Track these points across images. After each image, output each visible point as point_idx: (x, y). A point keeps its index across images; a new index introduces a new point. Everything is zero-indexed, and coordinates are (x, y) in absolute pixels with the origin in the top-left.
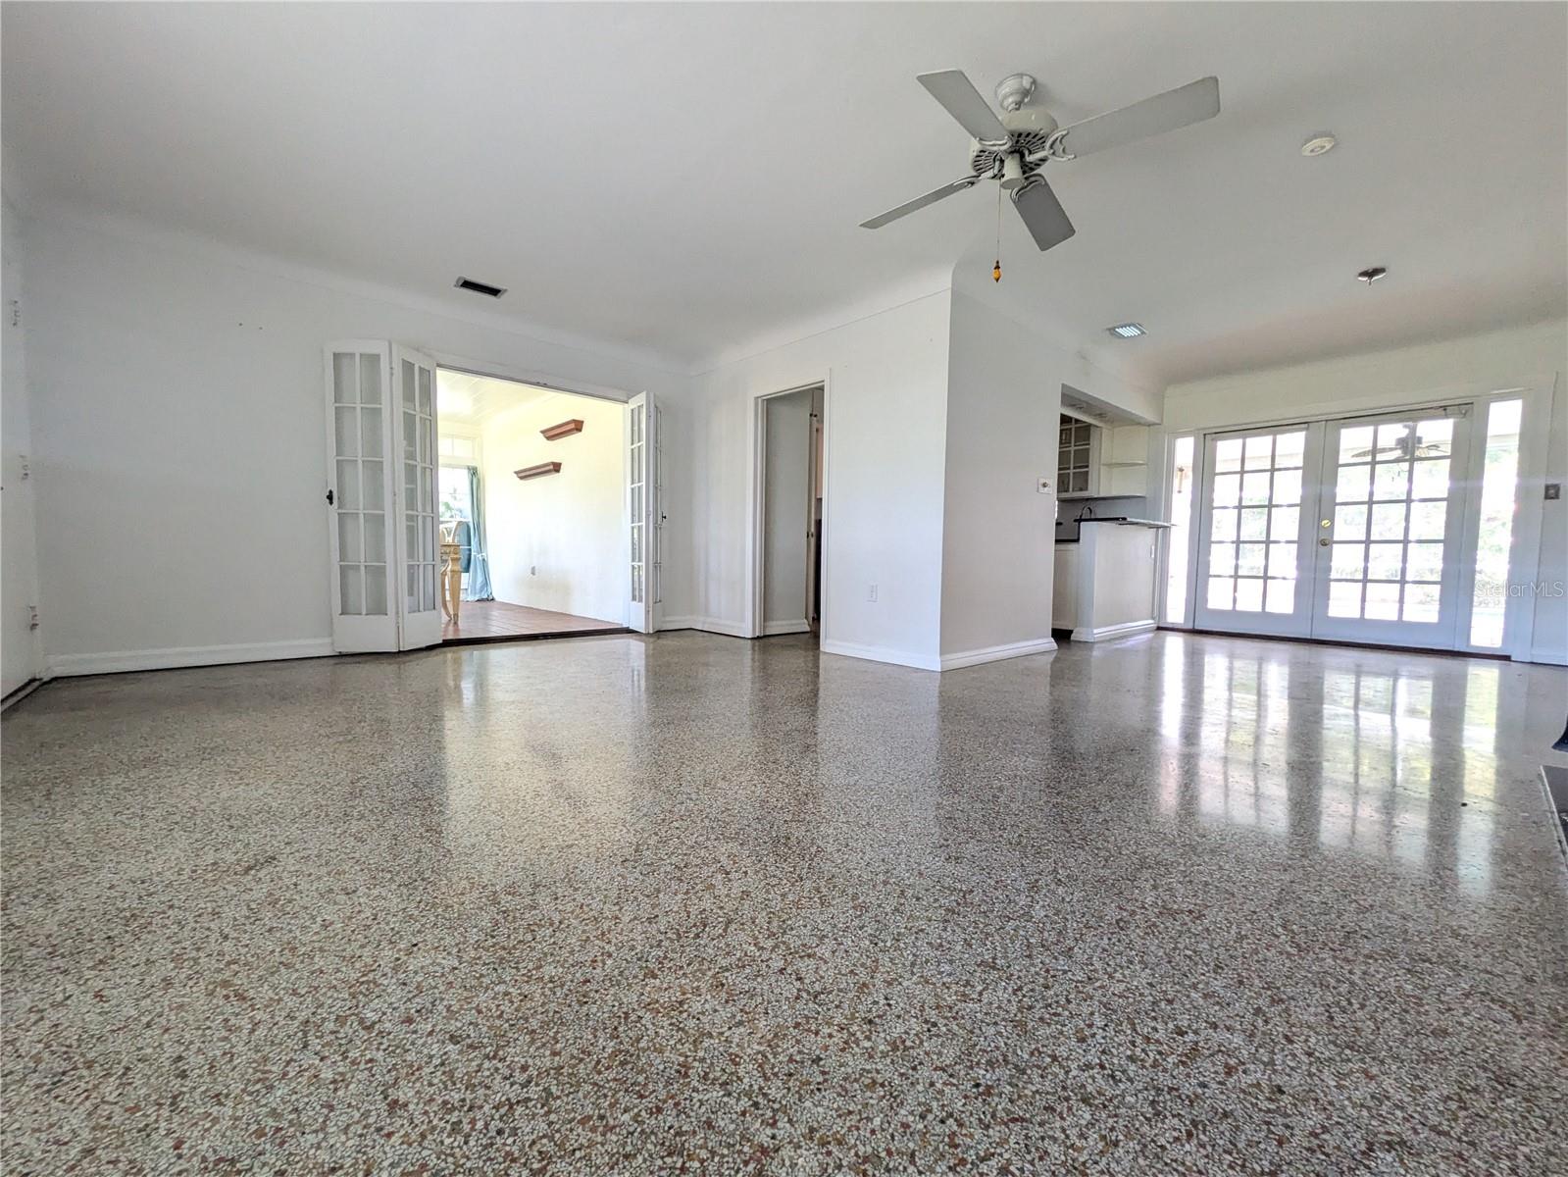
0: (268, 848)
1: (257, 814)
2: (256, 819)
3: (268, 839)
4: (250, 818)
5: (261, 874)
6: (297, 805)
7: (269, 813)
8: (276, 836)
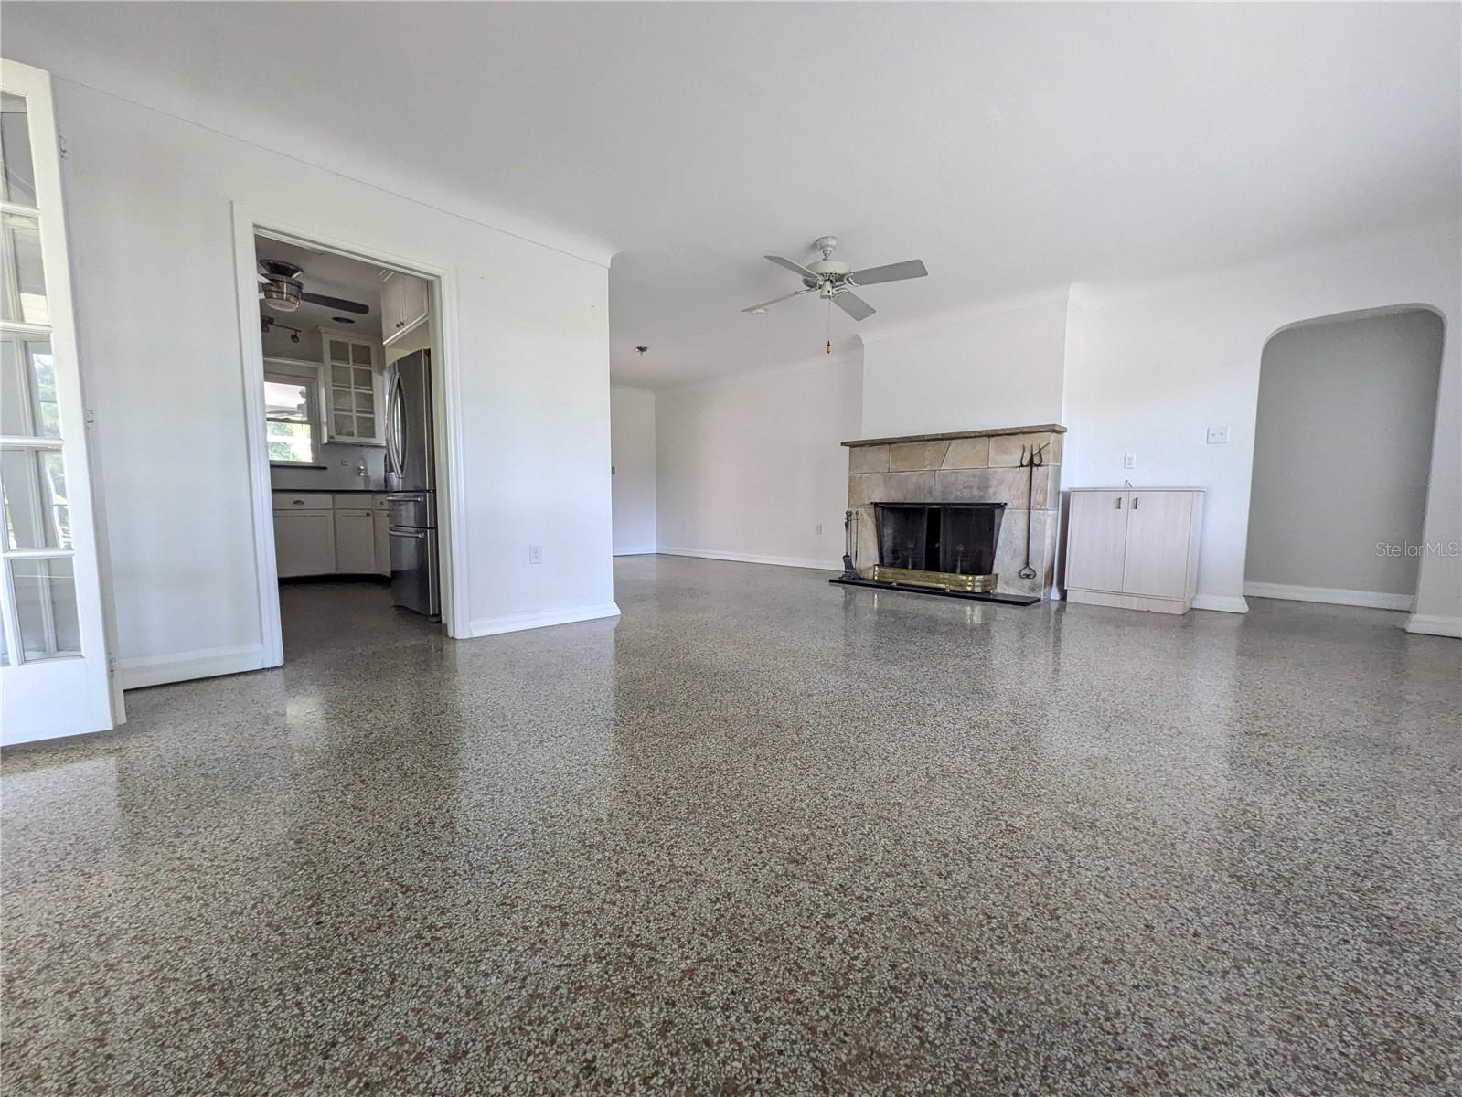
0: (1247, 740)
1: (1245, 764)
2: (1248, 761)
3: (1245, 745)
4: (1252, 764)
5: (1258, 729)
6: (1209, 756)
7: (1235, 762)
8: (1239, 744)
